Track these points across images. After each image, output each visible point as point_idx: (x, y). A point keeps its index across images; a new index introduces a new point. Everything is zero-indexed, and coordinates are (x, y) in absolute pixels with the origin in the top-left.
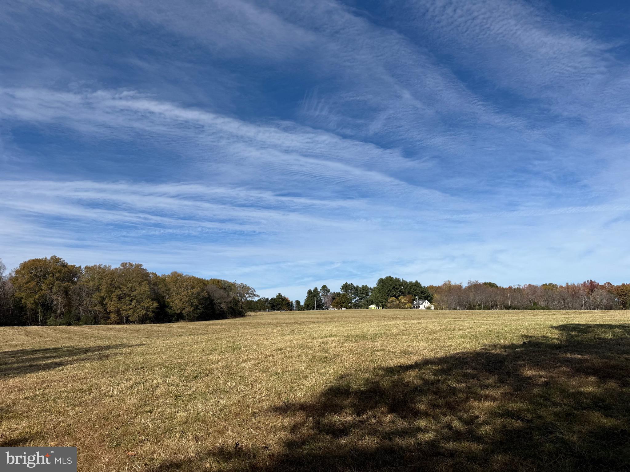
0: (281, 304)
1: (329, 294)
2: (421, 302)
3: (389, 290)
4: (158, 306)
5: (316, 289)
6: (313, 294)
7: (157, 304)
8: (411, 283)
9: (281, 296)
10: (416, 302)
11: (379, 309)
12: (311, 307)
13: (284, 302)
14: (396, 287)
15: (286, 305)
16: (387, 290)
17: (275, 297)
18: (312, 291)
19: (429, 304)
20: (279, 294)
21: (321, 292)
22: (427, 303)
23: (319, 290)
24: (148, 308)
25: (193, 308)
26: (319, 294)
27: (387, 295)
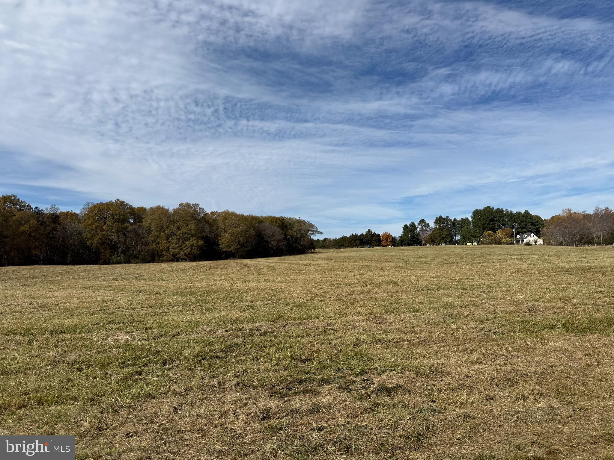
0: (371, 240)
1: (428, 229)
2: (526, 236)
3: (485, 223)
4: (203, 244)
5: (413, 224)
6: (409, 229)
7: (202, 242)
8: (519, 213)
9: (371, 232)
10: (519, 236)
11: (472, 244)
12: (405, 243)
13: (374, 238)
14: (495, 219)
15: (376, 241)
16: (483, 223)
17: (364, 233)
18: (409, 226)
19: (536, 237)
20: (369, 230)
21: (418, 227)
22: (534, 237)
23: (416, 224)
24: (192, 246)
25: (239, 246)
26: (417, 229)
27: (483, 229)
